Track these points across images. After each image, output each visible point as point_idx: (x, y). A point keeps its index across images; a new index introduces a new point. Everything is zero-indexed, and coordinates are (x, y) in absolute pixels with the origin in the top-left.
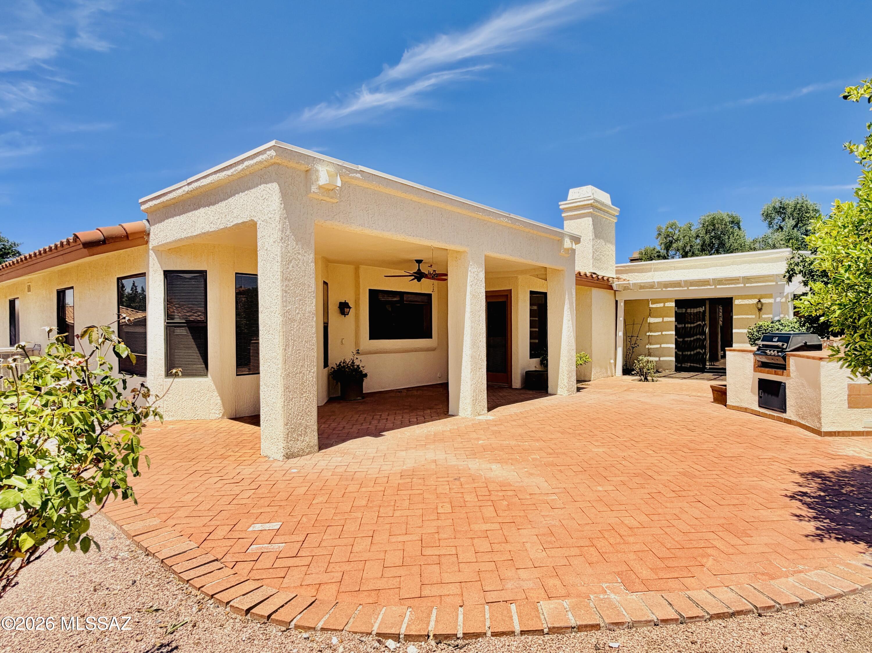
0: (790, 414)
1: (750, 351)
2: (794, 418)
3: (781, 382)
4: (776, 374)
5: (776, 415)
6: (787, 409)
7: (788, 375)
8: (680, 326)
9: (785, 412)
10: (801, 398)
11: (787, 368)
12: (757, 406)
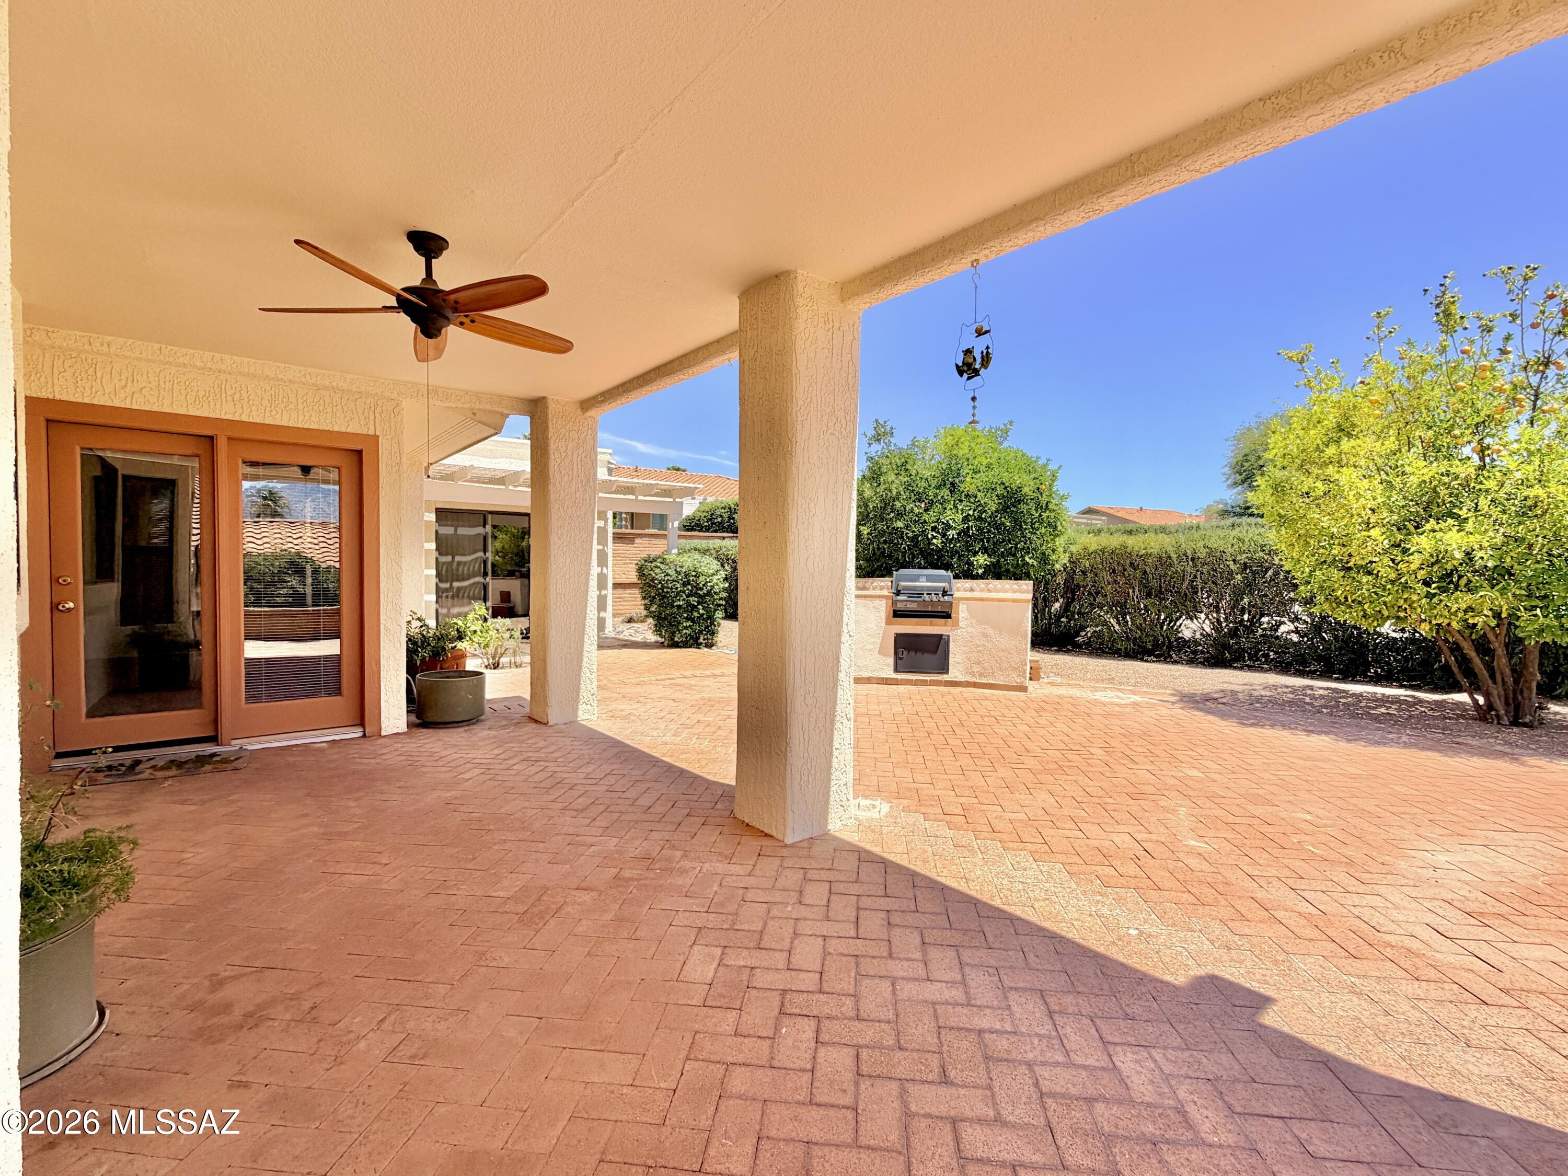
0: (955, 673)
1: (880, 597)
2: (961, 678)
3: (942, 635)
4: (931, 624)
5: (928, 678)
6: (950, 668)
7: (956, 624)
8: (444, 559)
9: (947, 672)
10: (979, 651)
11: (953, 616)
12: (892, 671)
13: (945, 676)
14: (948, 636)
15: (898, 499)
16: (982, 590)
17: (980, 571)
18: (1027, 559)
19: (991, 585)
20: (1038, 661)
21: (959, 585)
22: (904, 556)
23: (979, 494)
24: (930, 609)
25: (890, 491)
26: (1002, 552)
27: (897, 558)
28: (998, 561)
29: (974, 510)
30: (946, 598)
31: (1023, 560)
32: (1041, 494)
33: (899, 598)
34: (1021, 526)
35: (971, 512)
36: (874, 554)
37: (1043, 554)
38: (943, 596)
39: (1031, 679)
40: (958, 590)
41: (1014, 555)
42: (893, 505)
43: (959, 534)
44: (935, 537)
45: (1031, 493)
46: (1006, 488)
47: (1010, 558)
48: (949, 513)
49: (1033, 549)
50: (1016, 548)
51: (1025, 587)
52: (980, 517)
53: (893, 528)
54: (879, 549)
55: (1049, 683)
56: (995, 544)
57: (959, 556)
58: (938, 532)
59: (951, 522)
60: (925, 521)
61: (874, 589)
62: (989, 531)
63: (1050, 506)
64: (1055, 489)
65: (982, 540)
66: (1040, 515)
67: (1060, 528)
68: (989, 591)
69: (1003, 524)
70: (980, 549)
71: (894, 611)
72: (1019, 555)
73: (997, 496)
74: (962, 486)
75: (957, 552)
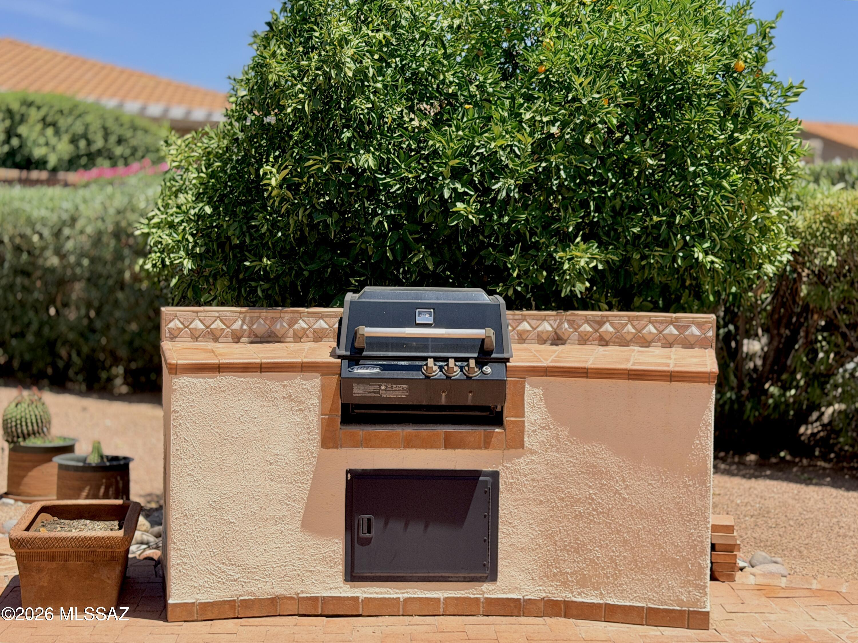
0: (513, 577)
2: (530, 591)
3: (477, 474)
4: (451, 444)
5: (441, 595)
6: (501, 563)
7: (518, 440)
9: (493, 577)
10: (579, 516)
11: (507, 419)
12: (340, 577)
13: (486, 587)
14: (495, 475)
15: (362, 90)
16: (583, 340)
17: (580, 288)
18: (699, 255)
19: (608, 327)
20: (729, 529)
21: (525, 326)
22: (380, 246)
23: (577, 80)
24: (443, 400)
25: (339, 66)
26: (636, 237)
27: (364, 252)
28: (626, 260)
29: (564, 125)
30: (487, 369)
31: (689, 256)
32: (736, 83)
33: (359, 371)
34: (683, 168)
35: (554, 130)
36: (302, 240)
37: (738, 239)
38: (481, 363)
39: (713, 578)
40: (522, 338)
41: (666, 244)
42: (348, 109)
43: (524, 188)
44: (461, 197)
45: (709, 80)
46: (644, 66)
47: (658, 251)
48: (497, 129)
49: (713, 227)
50: (670, 224)
51: (695, 330)
52: (579, 144)
53: (352, 170)
54: (313, 227)
55: (760, 588)
56: (616, 213)
57: (525, 249)
58: (470, 183)
59: (502, 155)
60: (435, 152)
61: (298, 338)
62: (602, 181)
63: (758, 114)
64: (767, 71)
65: (584, 204)
66: (732, 140)
67: (780, 171)
68: (604, 342)
69: (638, 162)
70: (578, 227)
71: (345, 407)
72: (677, 242)
73: (623, 86)
74: (533, 58)
75: (520, 236)
